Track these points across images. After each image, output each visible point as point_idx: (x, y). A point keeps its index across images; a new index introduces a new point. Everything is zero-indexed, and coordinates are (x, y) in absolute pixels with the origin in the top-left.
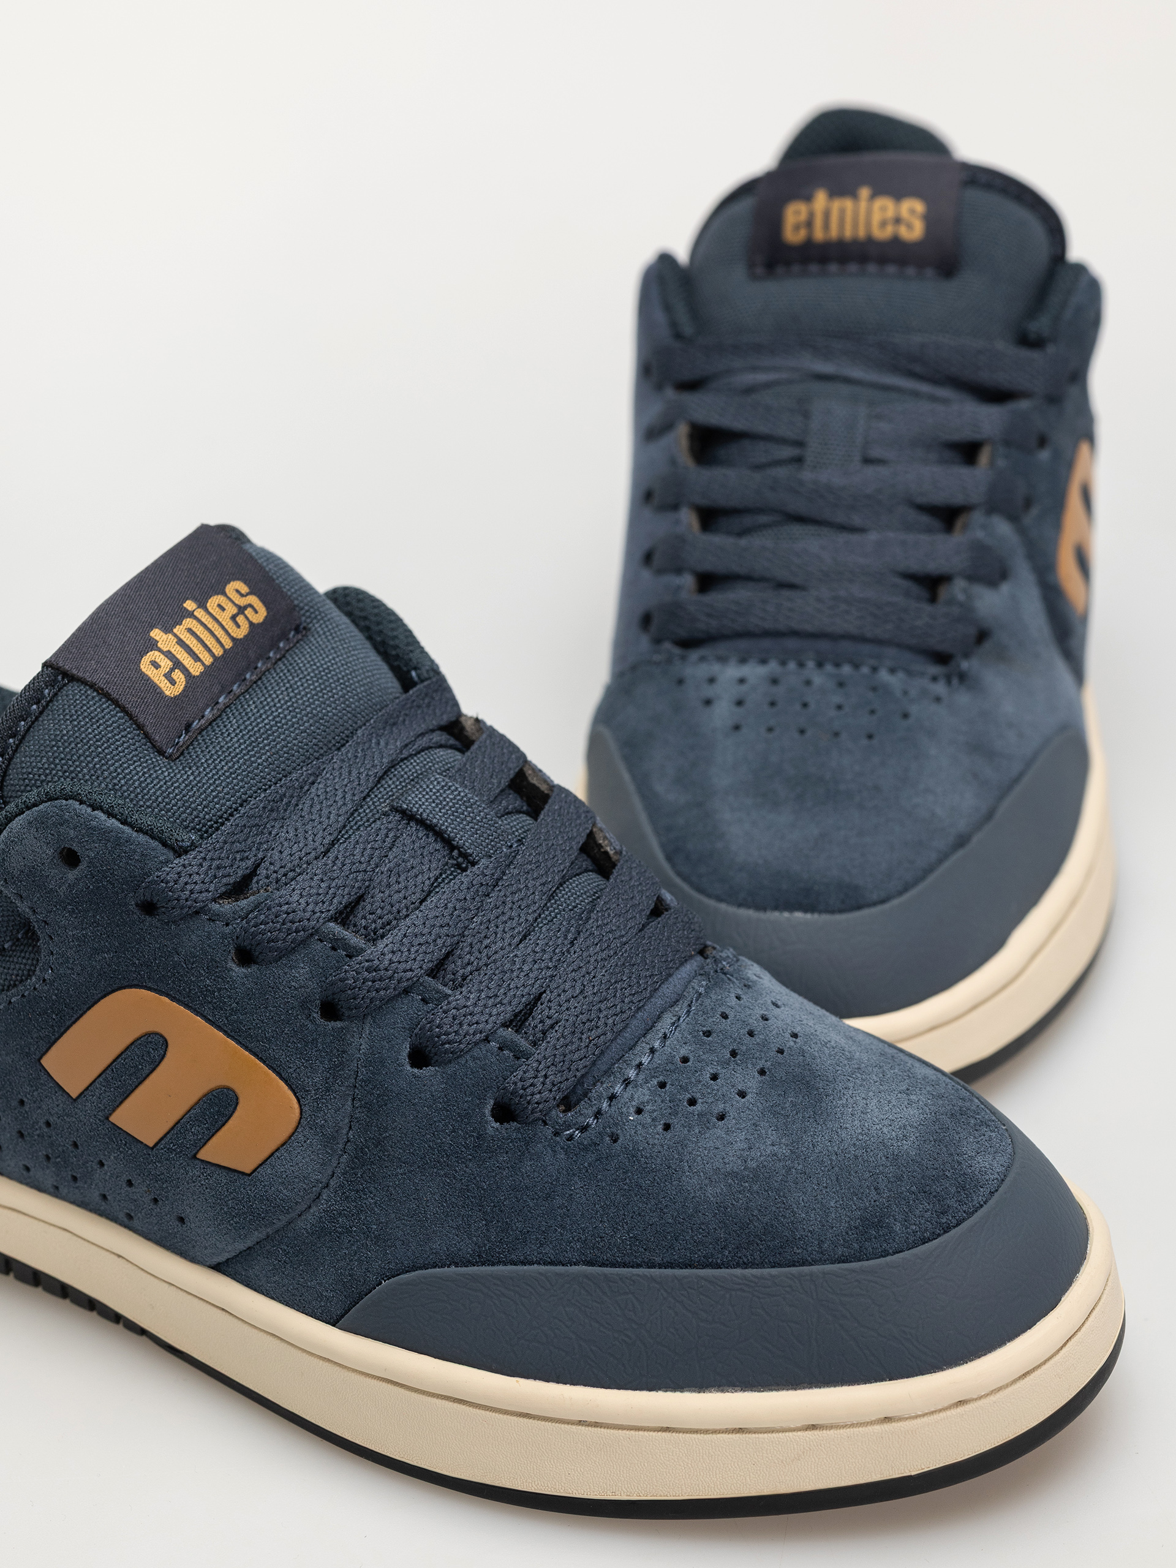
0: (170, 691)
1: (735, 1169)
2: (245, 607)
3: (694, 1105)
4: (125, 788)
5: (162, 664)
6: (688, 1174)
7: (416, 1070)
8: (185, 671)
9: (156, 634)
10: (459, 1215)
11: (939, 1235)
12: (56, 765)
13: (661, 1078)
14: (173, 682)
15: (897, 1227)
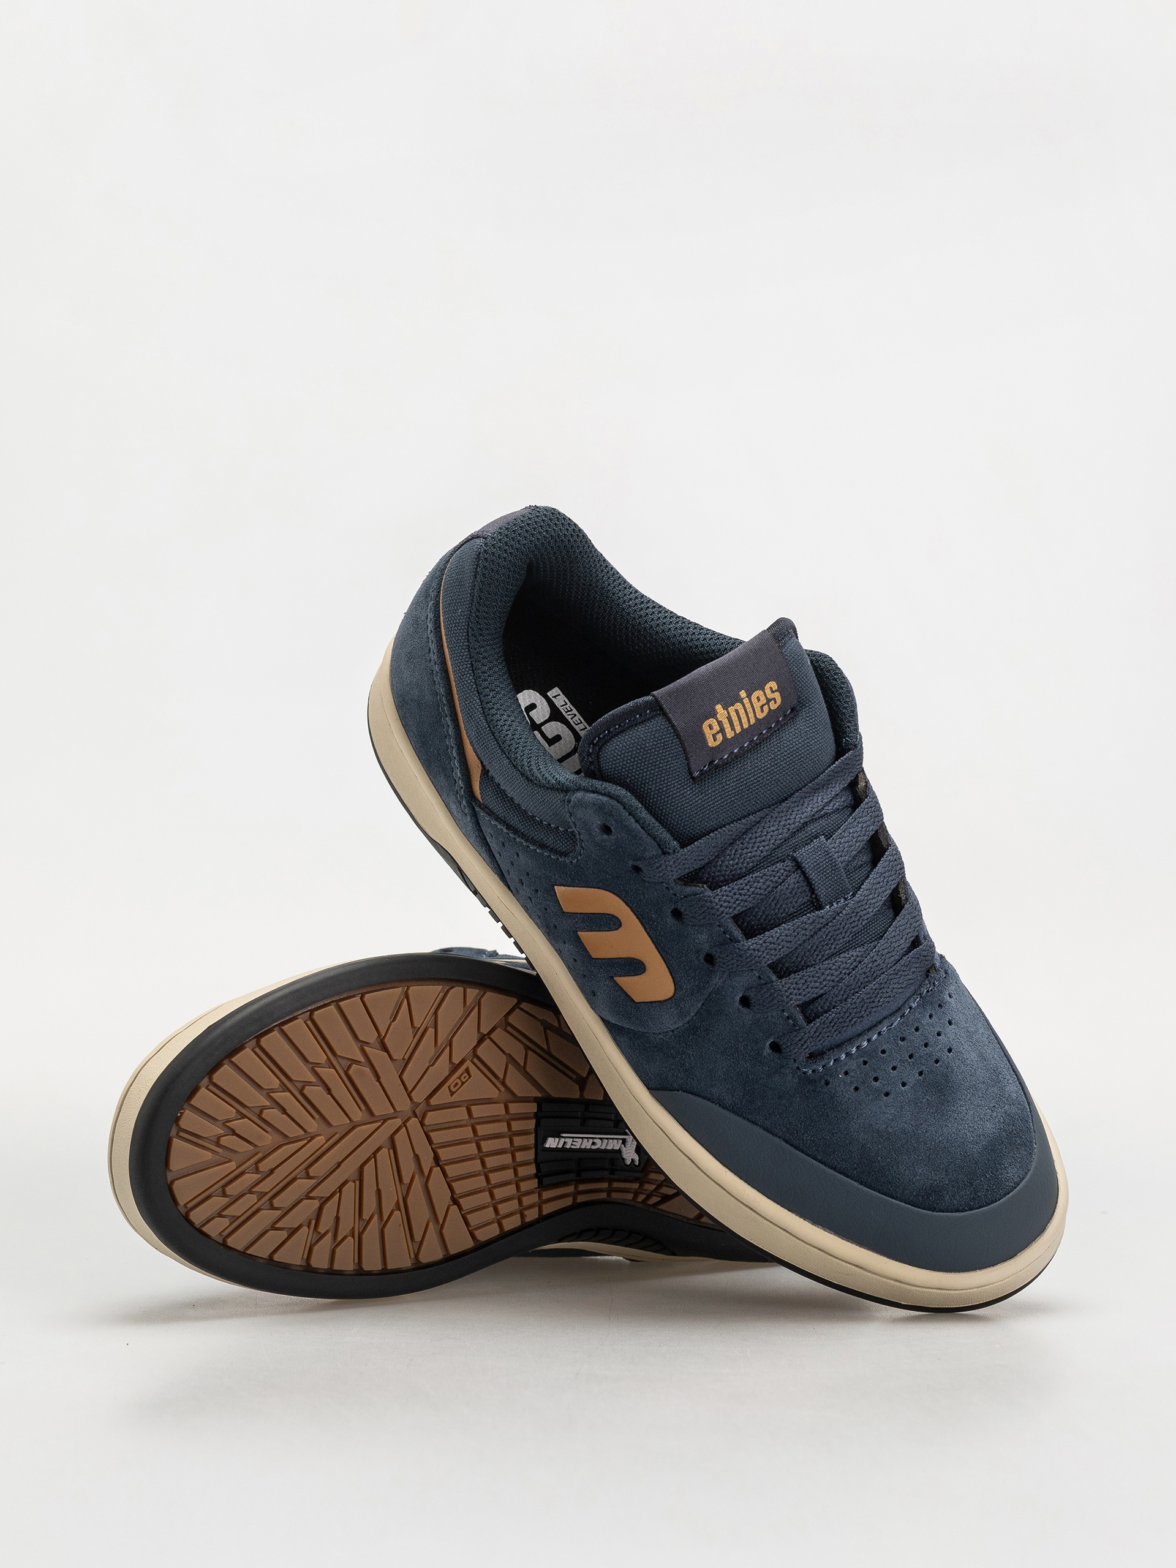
0: (711, 743)
1: (880, 1129)
2: (771, 700)
3: (876, 1082)
4: (664, 793)
5: (714, 728)
6: (855, 1121)
7: (740, 1007)
8: (724, 735)
9: (719, 707)
10: (732, 1083)
11: (966, 1211)
12: (635, 761)
13: (866, 1059)
14: (715, 740)
15: (947, 1198)
